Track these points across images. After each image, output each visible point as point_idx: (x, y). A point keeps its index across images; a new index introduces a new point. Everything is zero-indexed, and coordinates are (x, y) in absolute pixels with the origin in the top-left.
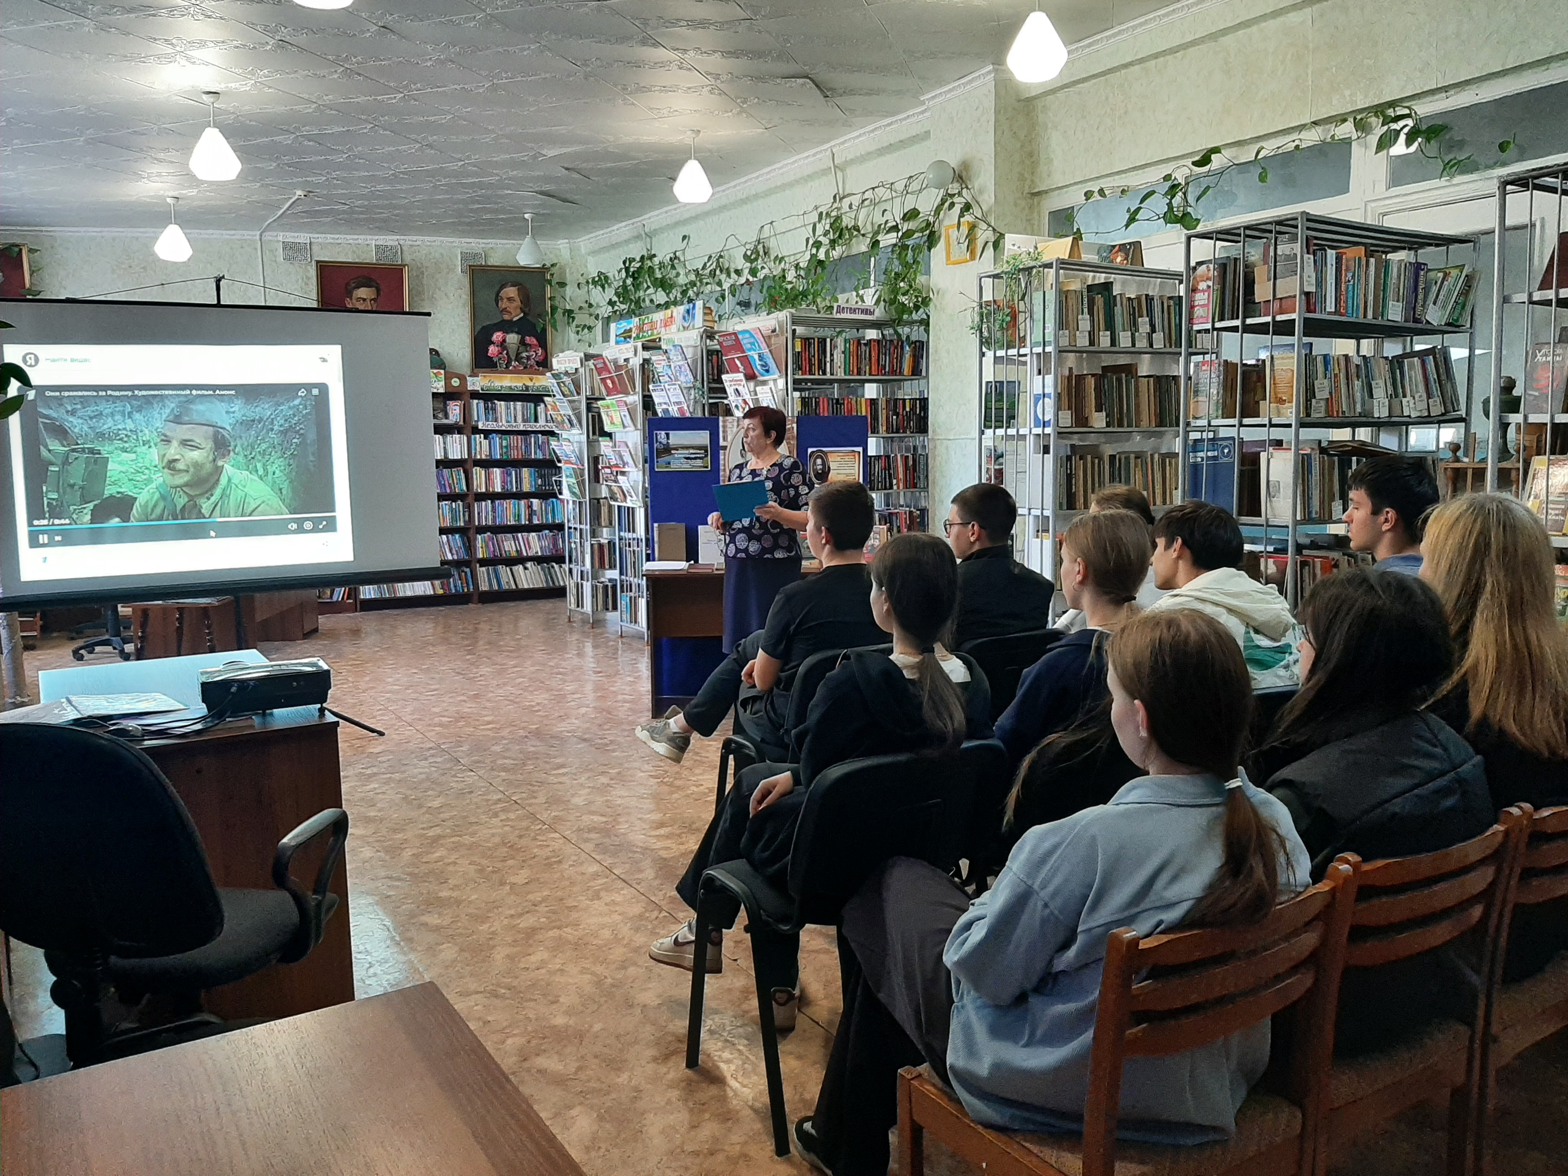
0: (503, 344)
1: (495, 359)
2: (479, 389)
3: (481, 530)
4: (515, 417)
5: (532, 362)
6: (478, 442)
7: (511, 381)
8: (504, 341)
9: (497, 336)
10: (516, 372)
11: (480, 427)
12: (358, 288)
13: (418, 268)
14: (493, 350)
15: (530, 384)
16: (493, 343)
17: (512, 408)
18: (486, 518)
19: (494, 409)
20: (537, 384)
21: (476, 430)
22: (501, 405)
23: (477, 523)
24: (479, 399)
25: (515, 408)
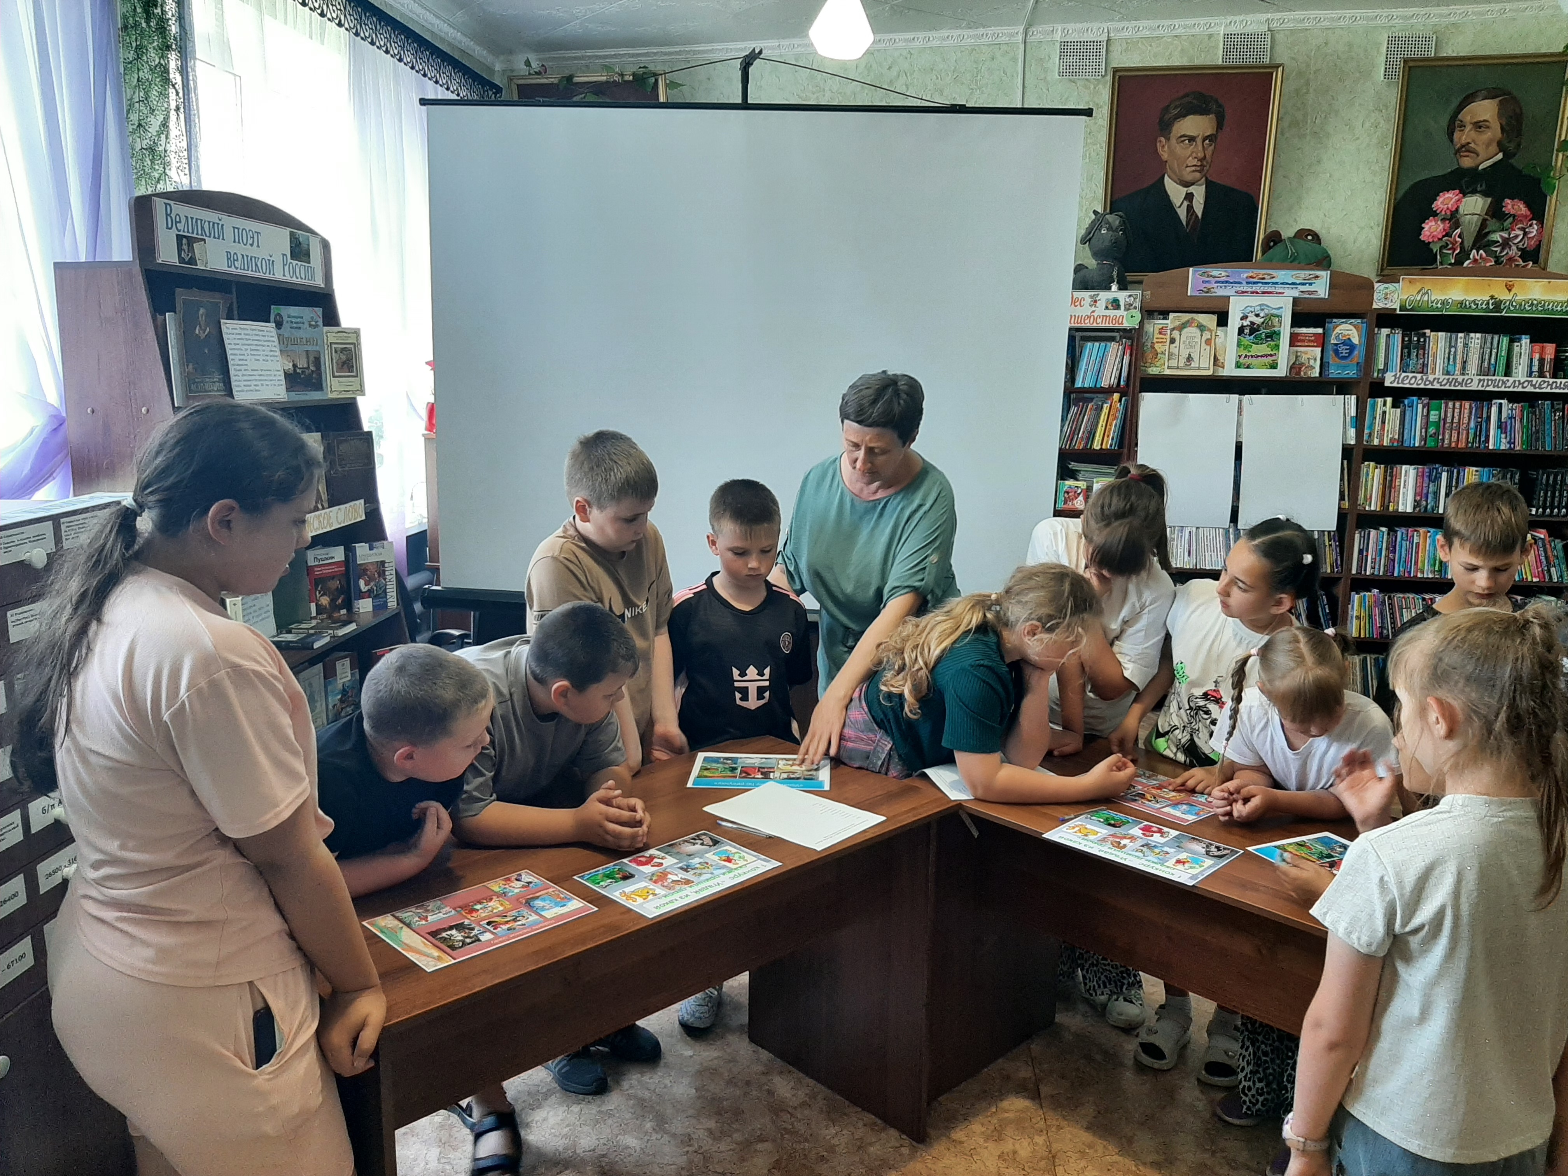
0: (1453, 218)
1: (1435, 248)
2: (1397, 306)
3: (1362, 584)
4: (1464, 363)
5: (1513, 252)
6: (1379, 412)
7: (1466, 291)
8: (1457, 210)
9: (1445, 201)
10: (1477, 272)
11: (1387, 384)
12: (1185, 116)
13: (1300, 74)
14: (1432, 229)
15: (1505, 296)
16: (1435, 214)
17: (1460, 345)
18: (1374, 561)
19: (1422, 347)
20: (1519, 298)
21: (1378, 390)
22: (1438, 341)
23: (1354, 572)
24: (1392, 326)
25: (1466, 345)
